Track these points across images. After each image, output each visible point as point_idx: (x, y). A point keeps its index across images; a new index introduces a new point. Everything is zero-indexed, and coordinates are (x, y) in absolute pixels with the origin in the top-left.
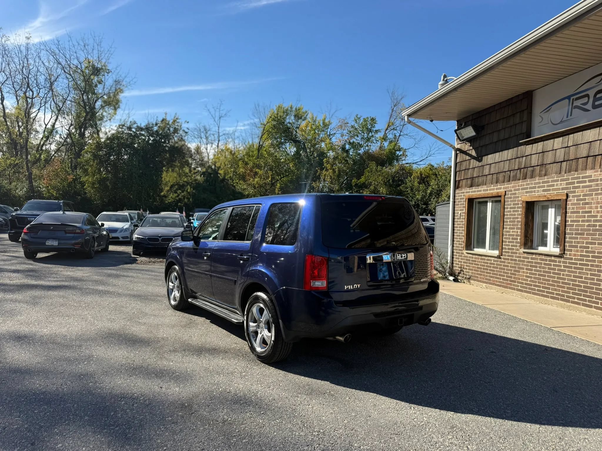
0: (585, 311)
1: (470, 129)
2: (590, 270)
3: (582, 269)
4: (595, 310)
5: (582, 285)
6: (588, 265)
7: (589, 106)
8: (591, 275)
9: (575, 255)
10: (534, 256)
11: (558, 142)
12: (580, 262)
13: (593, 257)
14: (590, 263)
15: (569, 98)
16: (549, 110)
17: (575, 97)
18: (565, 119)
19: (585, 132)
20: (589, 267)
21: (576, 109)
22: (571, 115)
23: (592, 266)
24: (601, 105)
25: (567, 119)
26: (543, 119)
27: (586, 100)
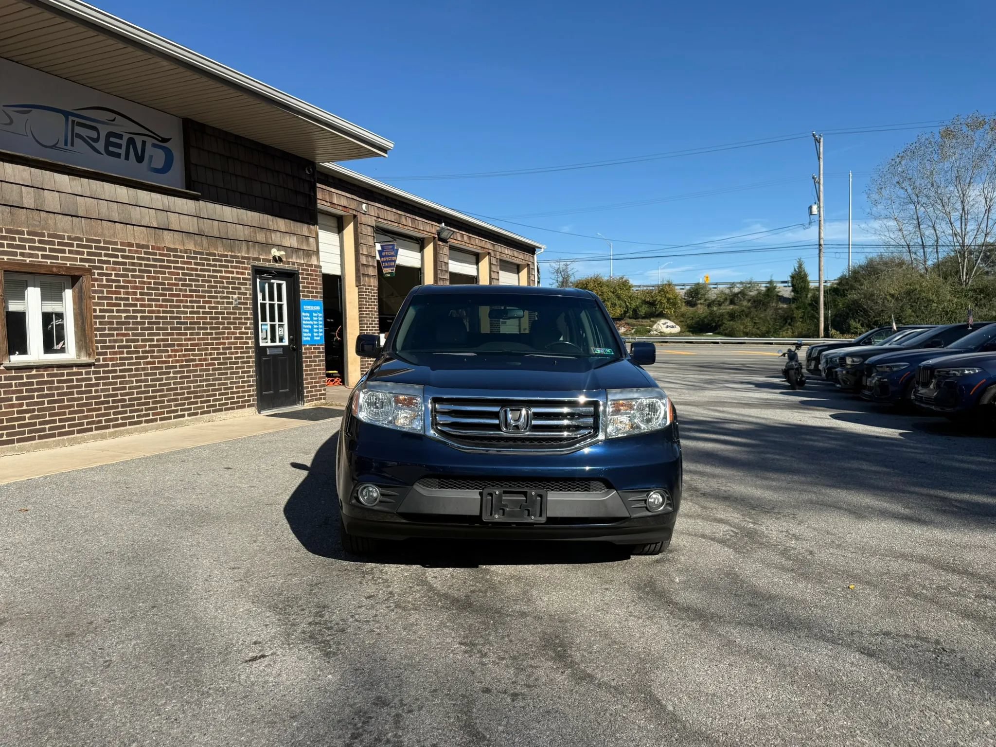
0: (136, 430)
2: (135, 375)
3: (124, 377)
4: (146, 424)
5: (127, 398)
6: (131, 370)
7: (100, 146)
8: (137, 381)
9: (112, 359)
10: (34, 372)
12: (121, 368)
13: (137, 358)
14: (133, 367)
15: (66, 114)
16: (29, 112)
17: (77, 120)
18: (61, 144)
20: (134, 372)
21: (79, 140)
22: (72, 145)
23: (137, 369)
24: (118, 155)
25: (65, 147)
26: (12, 122)
27: (94, 135)
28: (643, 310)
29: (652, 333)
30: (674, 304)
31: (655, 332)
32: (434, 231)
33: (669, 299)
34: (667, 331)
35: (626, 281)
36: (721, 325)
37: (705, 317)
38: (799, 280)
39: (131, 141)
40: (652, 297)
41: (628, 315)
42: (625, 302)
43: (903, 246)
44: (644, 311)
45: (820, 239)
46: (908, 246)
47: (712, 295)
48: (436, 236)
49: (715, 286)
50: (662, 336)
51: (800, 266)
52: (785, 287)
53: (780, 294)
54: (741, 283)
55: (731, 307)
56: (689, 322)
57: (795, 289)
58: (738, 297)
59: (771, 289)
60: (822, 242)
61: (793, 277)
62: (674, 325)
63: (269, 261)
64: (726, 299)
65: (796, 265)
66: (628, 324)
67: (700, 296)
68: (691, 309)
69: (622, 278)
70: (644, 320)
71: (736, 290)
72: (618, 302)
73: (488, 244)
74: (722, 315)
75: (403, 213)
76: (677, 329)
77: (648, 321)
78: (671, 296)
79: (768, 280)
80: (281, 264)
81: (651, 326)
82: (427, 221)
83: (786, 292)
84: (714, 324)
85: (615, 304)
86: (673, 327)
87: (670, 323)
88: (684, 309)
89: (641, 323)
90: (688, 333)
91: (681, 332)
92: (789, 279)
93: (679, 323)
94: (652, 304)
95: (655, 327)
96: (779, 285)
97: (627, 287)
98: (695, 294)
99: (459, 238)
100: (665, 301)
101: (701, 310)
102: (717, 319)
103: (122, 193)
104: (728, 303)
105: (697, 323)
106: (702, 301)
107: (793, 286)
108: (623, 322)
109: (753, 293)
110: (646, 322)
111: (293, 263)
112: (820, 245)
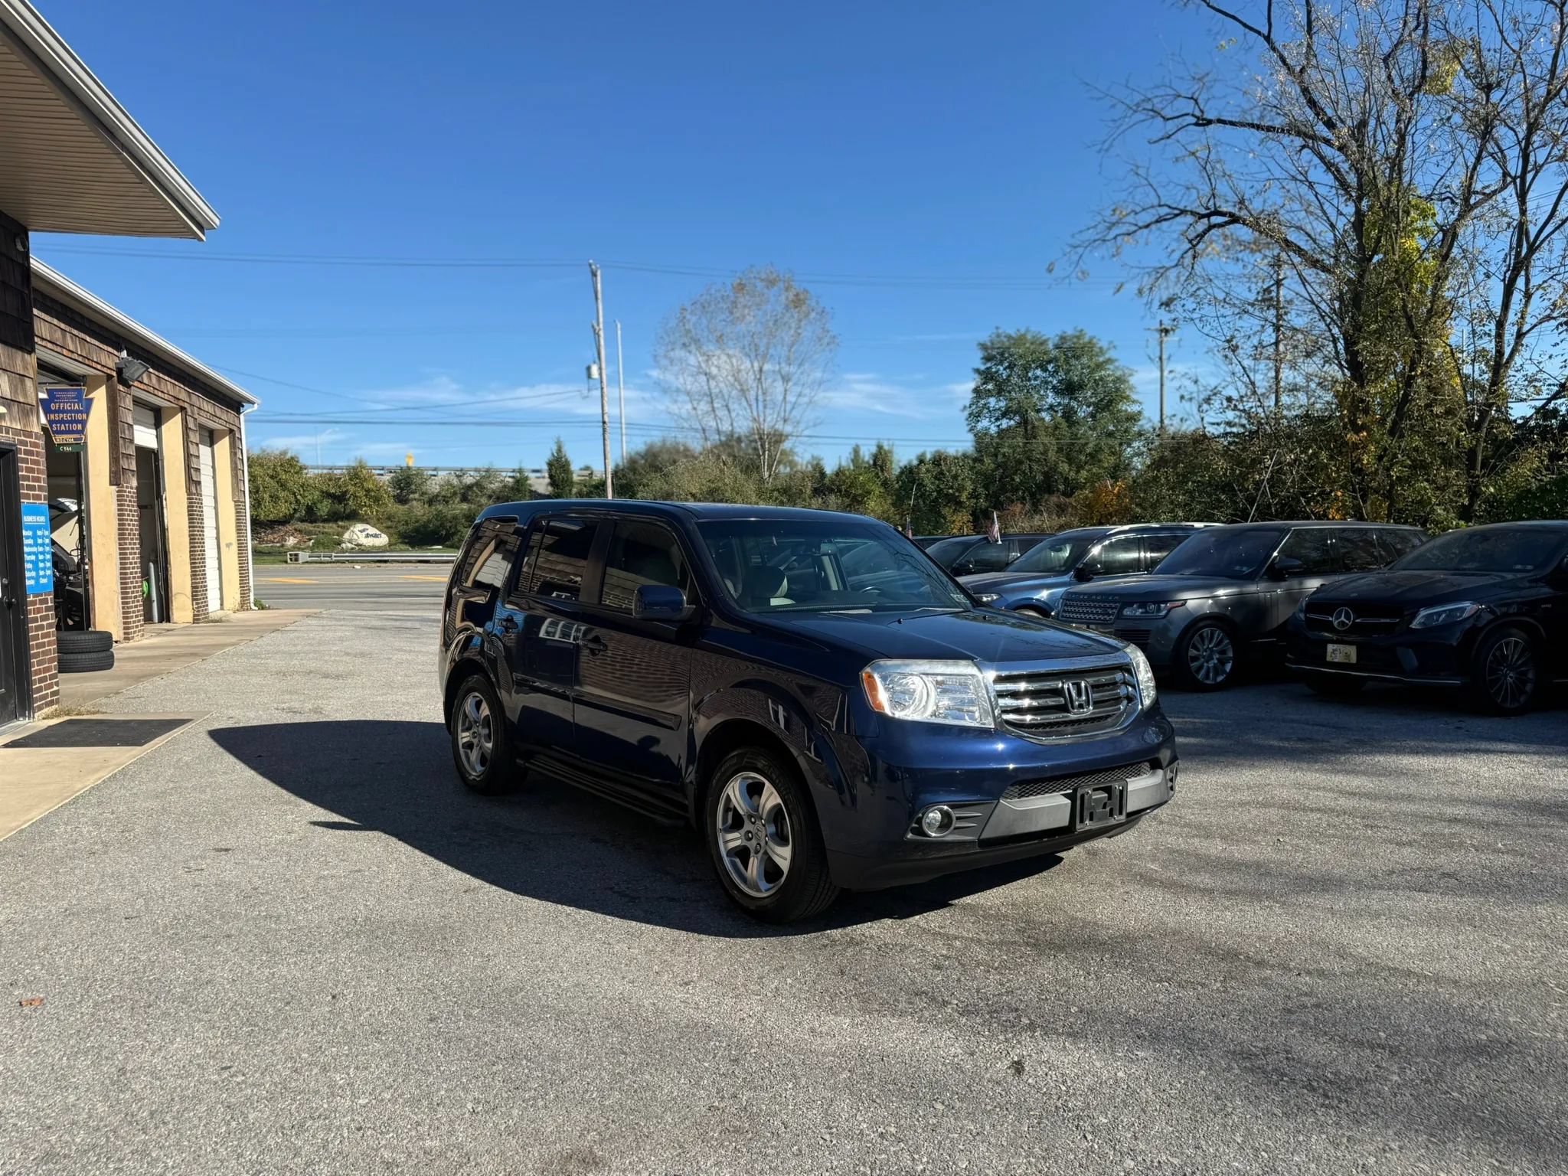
28: (324, 508)
29: (344, 545)
30: (377, 500)
31: (349, 545)
32: (111, 365)
33: (368, 491)
34: (368, 542)
35: (292, 458)
36: (454, 534)
37: (429, 521)
38: (558, 468)
40: (340, 487)
41: (297, 515)
42: (294, 494)
43: (696, 430)
44: (326, 510)
45: (603, 414)
46: (704, 430)
47: (434, 487)
48: (114, 374)
49: (434, 473)
50: (363, 551)
51: (559, 450)
52: (538, 478)
53: (533, 489)
54: (477, 470)
55: (465, 506)
56: (401, 528)
57: (553, 482)
58: (474, 492)
59: (520, 484)
60: (606, 419)
61: (550, 464)
62: (378, 532)
64: (455, 493)
65: (555, 448)
66: (300, 531)
67: (413, 487)
68: (401, 507)
69: (284, 453)
70: (326, 525)
71: (468, 480)
72: (282, 494)
73: (181, 391)
74: (455, 518)
75: (68, 328)
76: (384, 540)
77: (334, 526)
78: (371, 486)
79: (516, 467)
81: (340, 535)
82: (101, 346)
83: (541, 484)
84: (444, 533)
85: (278, 497)
86: (376, 536)
87: (372, 530)
88: (393, 507)
89: (321, 529)
90: (403, 547)
91: (390, 544)
92: (545, 467)
93: (386, 530)
94: (340, 498)
95: (346, 536)
96: (532, 475)
97: (298, 468)
98: (405, 483)
99: (146, 381)
100: (362, 493)
101: (419, 510)
102: (449, 524)
104: (458, 500)
105: (417, 530)
106: (416, 496)
107: (551, 477)
108: (289, 527)
109: (495, 486)
110: (330, 528)
112: (604, 423)
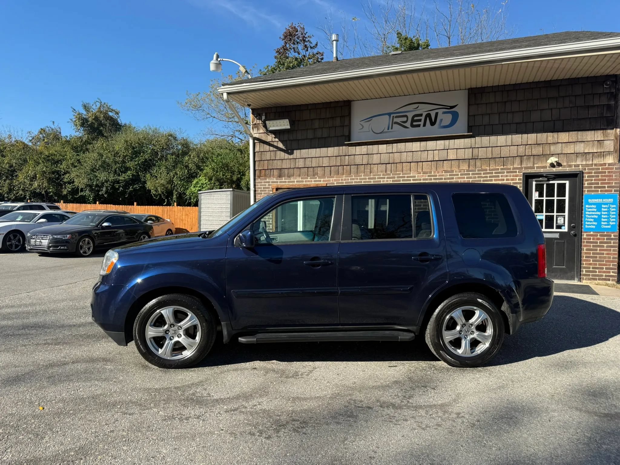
1: (287, 122)
7: (408, 124)
11: (383, 148)
15: (389, 114)
16: (371, 120)
17: (395, 115)
18: (386, 130)
19: (407, 144)
21: (396, 125)
22: (392, 128)
24: (419, 126)
25: (388, 131)
26: (363, 127)
27: (405, 119)
39: (429, 115)
63: (545, 167)
80: (560, 168)
103: (416, 146)
111: (578, 166)
